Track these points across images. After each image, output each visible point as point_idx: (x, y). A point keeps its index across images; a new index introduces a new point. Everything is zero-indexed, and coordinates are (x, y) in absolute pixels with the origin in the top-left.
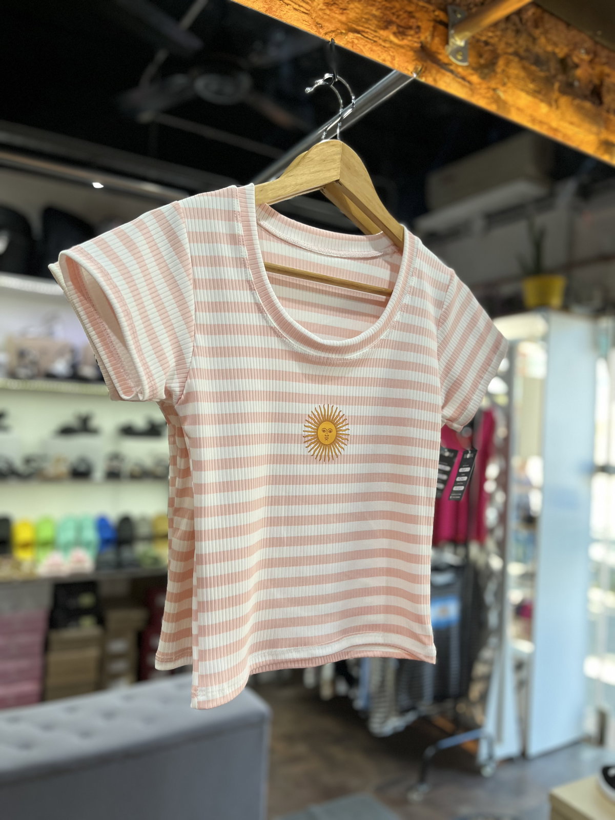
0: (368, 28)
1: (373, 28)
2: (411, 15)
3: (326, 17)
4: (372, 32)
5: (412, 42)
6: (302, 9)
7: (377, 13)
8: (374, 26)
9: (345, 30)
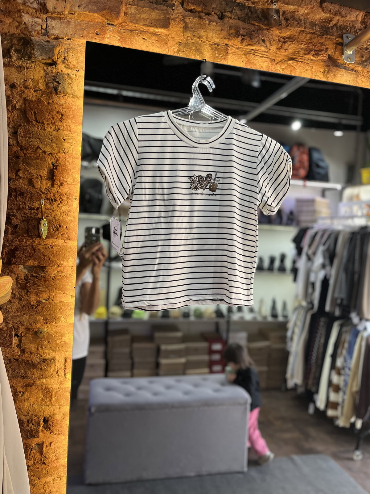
0: (298, 56)
1: (301, 55)
2: (322, 44)
3: (278, 55)
4: (301, 57)
5: (323, 57)
6: (264, 56)
7: (304, 47)
8: (302, 54)
9: (287, 59)
